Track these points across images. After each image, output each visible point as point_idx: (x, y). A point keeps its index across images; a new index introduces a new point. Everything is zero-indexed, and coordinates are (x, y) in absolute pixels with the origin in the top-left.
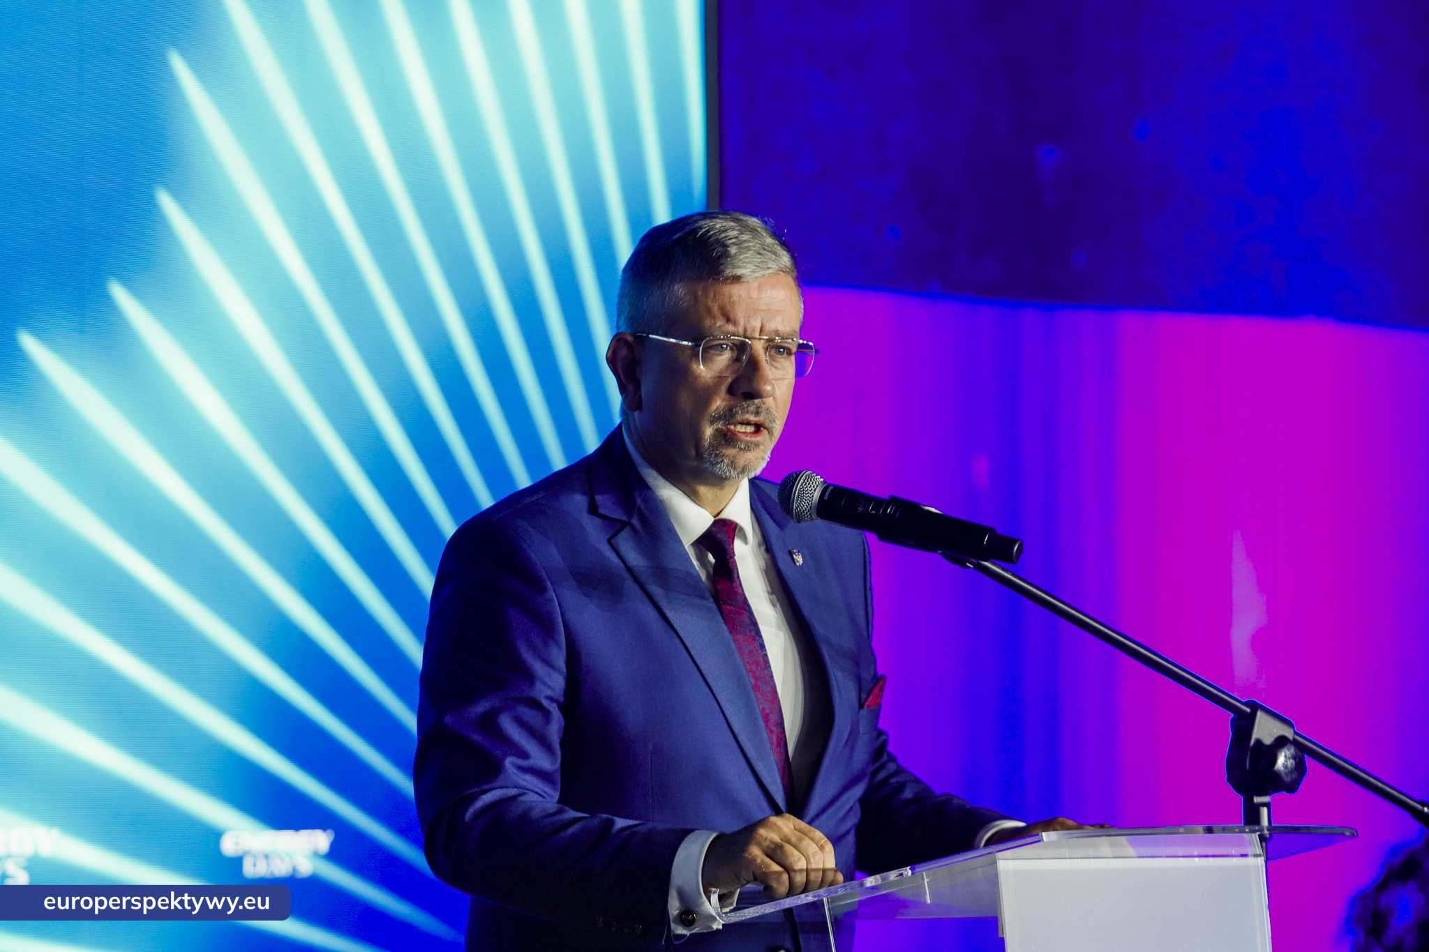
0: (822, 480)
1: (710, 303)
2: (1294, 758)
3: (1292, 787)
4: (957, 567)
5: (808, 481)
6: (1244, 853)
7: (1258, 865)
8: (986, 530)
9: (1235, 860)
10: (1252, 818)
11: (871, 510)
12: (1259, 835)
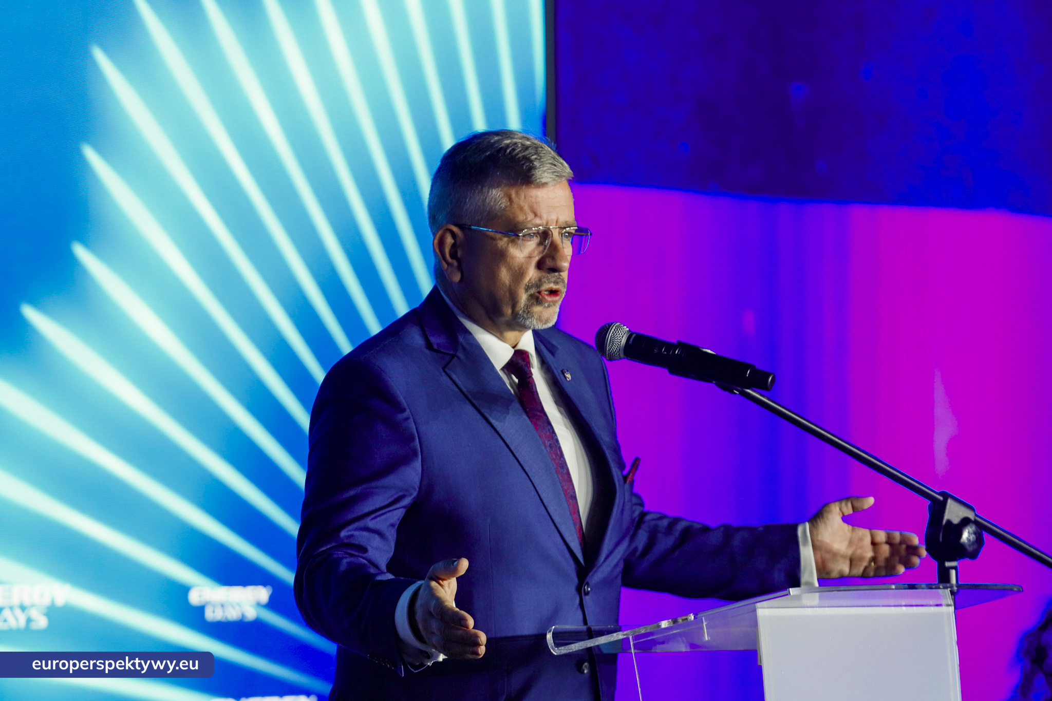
0: (628, 329)
1: (522, 203)
2: (975, 533)
3: (973, 555)
4: (727, 393)
5: (617, 330)
6: (939, 603)
7: (950, 612)
8: (748, 366)
9: (933, 609)
10: (944, 578)
11: (664, 351)
12: (950, 591)
